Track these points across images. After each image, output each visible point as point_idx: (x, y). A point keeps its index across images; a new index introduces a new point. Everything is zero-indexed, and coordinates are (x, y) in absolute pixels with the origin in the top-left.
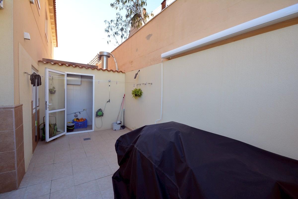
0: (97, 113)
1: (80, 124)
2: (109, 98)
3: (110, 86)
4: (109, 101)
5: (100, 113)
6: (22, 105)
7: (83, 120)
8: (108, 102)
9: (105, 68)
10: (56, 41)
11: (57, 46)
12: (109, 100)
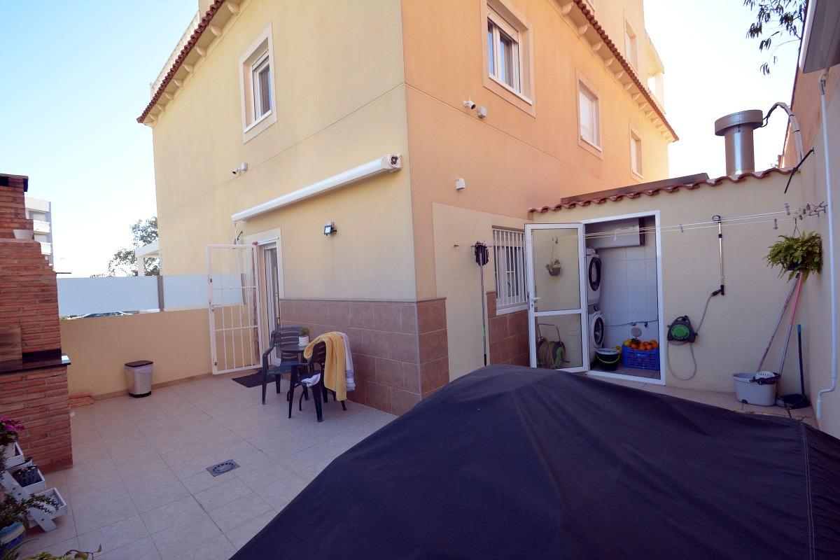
0: (671, 328)
1: (639, 355)
2: (723, 279)
3: (720, 236)
4: (722, 291)
5: (681, 331)
6: (445, 299)
7: (649, 347)
8: (715, 294)
9: (739, 172)
10: (666, 129)
11: (676, 138)
12: (722, 287)
